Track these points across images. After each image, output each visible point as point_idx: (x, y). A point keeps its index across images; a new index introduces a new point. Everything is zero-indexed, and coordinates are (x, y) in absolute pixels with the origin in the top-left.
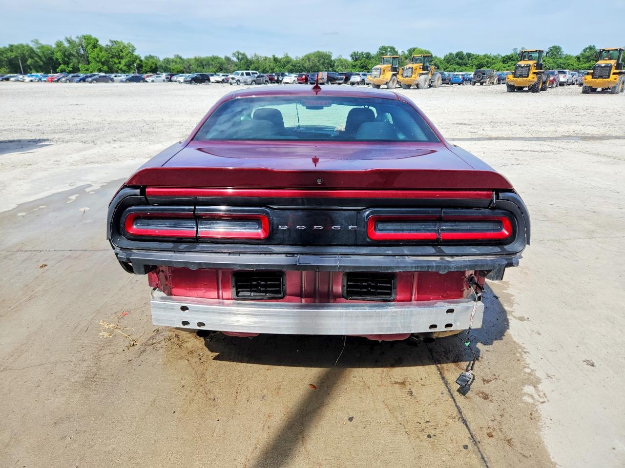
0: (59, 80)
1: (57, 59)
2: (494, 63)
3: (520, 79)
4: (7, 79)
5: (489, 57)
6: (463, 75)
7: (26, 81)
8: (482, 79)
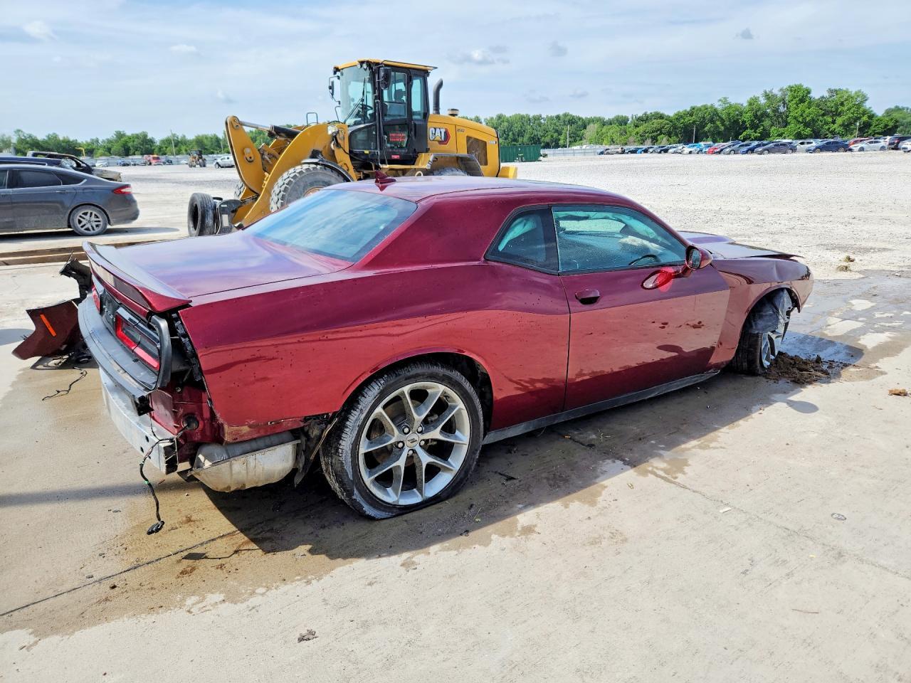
0: (722, 150)
1: (744, 122)
4: (666, 151)
7: (685, 152)
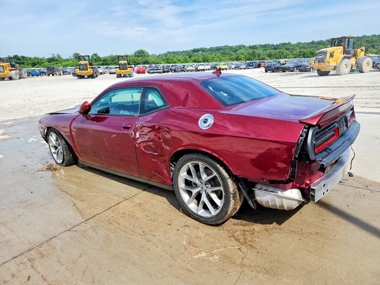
2: (43, 63)
3: (84, 71)
5: (38, 59)
6: (38, 70)
8: (53, 72)
